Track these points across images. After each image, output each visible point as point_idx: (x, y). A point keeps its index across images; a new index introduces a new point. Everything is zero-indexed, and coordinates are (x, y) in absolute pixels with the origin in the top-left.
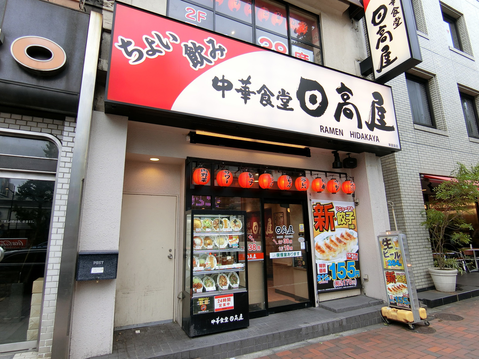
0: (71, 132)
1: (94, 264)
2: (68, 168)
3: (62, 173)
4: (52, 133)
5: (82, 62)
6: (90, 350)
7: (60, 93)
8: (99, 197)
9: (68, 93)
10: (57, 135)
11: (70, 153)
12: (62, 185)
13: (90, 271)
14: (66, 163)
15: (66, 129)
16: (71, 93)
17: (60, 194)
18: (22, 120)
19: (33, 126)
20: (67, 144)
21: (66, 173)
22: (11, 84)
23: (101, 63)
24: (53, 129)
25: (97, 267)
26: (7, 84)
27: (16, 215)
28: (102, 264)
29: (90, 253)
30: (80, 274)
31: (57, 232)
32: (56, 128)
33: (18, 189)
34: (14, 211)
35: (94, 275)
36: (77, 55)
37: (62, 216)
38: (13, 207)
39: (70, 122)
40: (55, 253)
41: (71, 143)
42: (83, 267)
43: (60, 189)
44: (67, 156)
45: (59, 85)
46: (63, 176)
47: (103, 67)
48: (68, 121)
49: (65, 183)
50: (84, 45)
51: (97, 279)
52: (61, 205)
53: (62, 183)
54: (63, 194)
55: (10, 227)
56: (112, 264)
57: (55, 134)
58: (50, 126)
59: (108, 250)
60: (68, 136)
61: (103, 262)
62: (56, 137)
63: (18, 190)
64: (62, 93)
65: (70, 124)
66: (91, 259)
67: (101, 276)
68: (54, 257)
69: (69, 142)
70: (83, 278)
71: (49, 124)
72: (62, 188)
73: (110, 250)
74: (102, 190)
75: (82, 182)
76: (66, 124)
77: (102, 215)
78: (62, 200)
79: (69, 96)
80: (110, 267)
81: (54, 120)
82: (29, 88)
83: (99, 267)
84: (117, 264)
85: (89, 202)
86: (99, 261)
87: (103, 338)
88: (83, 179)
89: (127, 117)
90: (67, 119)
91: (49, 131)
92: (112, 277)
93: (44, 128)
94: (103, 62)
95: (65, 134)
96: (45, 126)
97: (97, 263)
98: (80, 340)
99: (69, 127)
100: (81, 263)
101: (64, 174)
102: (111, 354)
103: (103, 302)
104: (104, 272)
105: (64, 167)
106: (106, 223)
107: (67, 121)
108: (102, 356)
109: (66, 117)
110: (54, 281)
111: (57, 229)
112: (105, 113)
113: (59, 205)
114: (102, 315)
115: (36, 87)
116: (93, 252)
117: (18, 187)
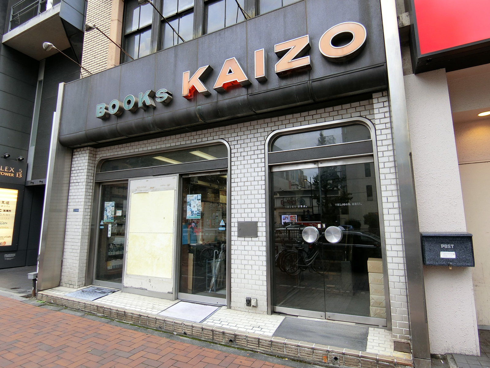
0: (381, 108)
1: (442, 247)
2: (386, 145)
3: (381, 151)
4: (361, 115)
5: (381, 28)
6: (451, 345)
7: (366, 70)
8: (429, 171)
9: (375, 67)
10: (366, 116)
11: (385, 130)
12: (384, 164)
13: (438, 255)
14: (383, 141)
15: (375, 106)
16: (377, 66)
17: (383, 174)
18: (333, 111)
19: (343, 113)
20: (380, 121)
21: (385, 151)
22: (324, 79)
23: (400, 19)
24: (361, 111)
25: (447, 251)
26: (322, 81)
27: (317, 202)
28: (452, 247)
29: (435, 235)
30: (427, 258)
31: (389, 213)
32: (364, 109)
33: (313, 179)
34: (315, 199)
35: (445, 260)
36: (374, 23)
37: (390, 196)
38: (313, 195)
39: (378, 98)
40: (390, 234)
41: (383, 119)
42: (429, 250)
43: (383, 168)
44: (382, 134)
45: (365, 62)
46: (383, 154)
47: (403, 23)
48: (376, 98)
49: (386, 162)
50: (379, 10)
51: (449, 265)
52: (387, 185)
53: (383, 162)
54: (387, 174)
55: (314, 212)
56: (465, 249)
57: (364, 116)
58: (358, 109)
59: (453, 232)
60: (379, 113)
61: (452, 245)
62: (366, 118)
63: (314, 181)
64: (368, 70)
65: (378, 100)
66: (437, 242)
67: (454, 262)
68: (391, 238)
69: (381, 118)
70: (431, 263)
71: (356, 107)
72: (384, 167)
73: (455, 231)
74: (431, 162)
75: (409, 157)
76: (375, 101)
77: (436, 191)
78: (387, 179)
79: (375, 69)
80: (464, 252)
81: (361, 102)
82: (339, 77)
83: (449, 251)
84: (472, 249)
85: (418, 178)
86: (447, 244)
87: (465, 335)
88: (410, 153)
89: (444, 69)
90: (374, 95)
91: (358, 114)
92: (468, 264)
93: (353, 113)
94: (402, 17)
95: (376, 111)
96: (354, 110)
97: (445, 246)
98: (437, 331)
99: (378, 103)
100: (427, 246)
101: (383, 153)
102: (478, 356)
103: (457, 293)
104: (457, 257)
105: (382, 146)
106: (443, 200)
107: (374, 98)
108: (467, 355)
109: (373, 94)
110: (395, 263)
111: (388, 210)
112: (415, 74)
113: (384, 185)
114: (459, 307)
115: (344, 73)
116: (438, 234)
117: (313, 178)
